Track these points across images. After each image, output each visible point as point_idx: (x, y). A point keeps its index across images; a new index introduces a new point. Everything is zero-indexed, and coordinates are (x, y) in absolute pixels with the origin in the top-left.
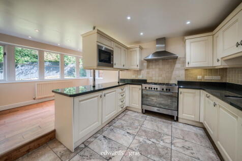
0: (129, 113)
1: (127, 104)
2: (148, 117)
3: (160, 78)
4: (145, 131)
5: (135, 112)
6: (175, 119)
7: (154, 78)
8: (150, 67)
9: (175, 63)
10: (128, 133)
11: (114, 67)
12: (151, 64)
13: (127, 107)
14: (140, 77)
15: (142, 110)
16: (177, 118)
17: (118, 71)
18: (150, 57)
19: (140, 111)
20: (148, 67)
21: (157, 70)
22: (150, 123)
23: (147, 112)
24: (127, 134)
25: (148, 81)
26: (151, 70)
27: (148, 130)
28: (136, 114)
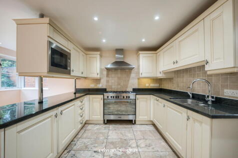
0: (90, 127)
2: (111, 126)
4: (112, 143)
5: (96, 124)
6: (134, 122)
7: (113, 87)
8: (110, 76)
9: (130, 73)
10: (95, 152)
12: (110, 72)
13: (87, 121)
14: (100, 86)
15: (104, 120)
16: (135, 121)
17: (74, 80)
18: (109, 66)
19: (102, 122)
20: (108, 75)
21: (116, 79)
22: (115, 133)
23: (109, 122)
24: (94, 154)
25: (107, 90)
26: (111, 79)
27: (115, 140)
28: (98, 127)
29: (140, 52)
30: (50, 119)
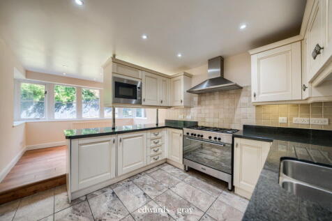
0: (166, 167)
1: (165, 155)
2: (190, 177)
3: (217, 120)
4: (169, 197)
5: (176, 167)
6: (230, 187)
7: (207, 120)
8: (203, 103)
10: (145, 194)
11: (143, 103)
12: (203, 98)
14: (189, 118)
15: (185, 166)
18: (204, 87)
19: (182, 167)
20: (199, 103)
21: (212, 107)
22: (185, 186)
23: (191, 170)
24: (142, 196)
25: (199, 125)
26: (204, 107)
27: (176, 196)
28: (174, 171)
29: (251, 52)
30: (107, 143)
